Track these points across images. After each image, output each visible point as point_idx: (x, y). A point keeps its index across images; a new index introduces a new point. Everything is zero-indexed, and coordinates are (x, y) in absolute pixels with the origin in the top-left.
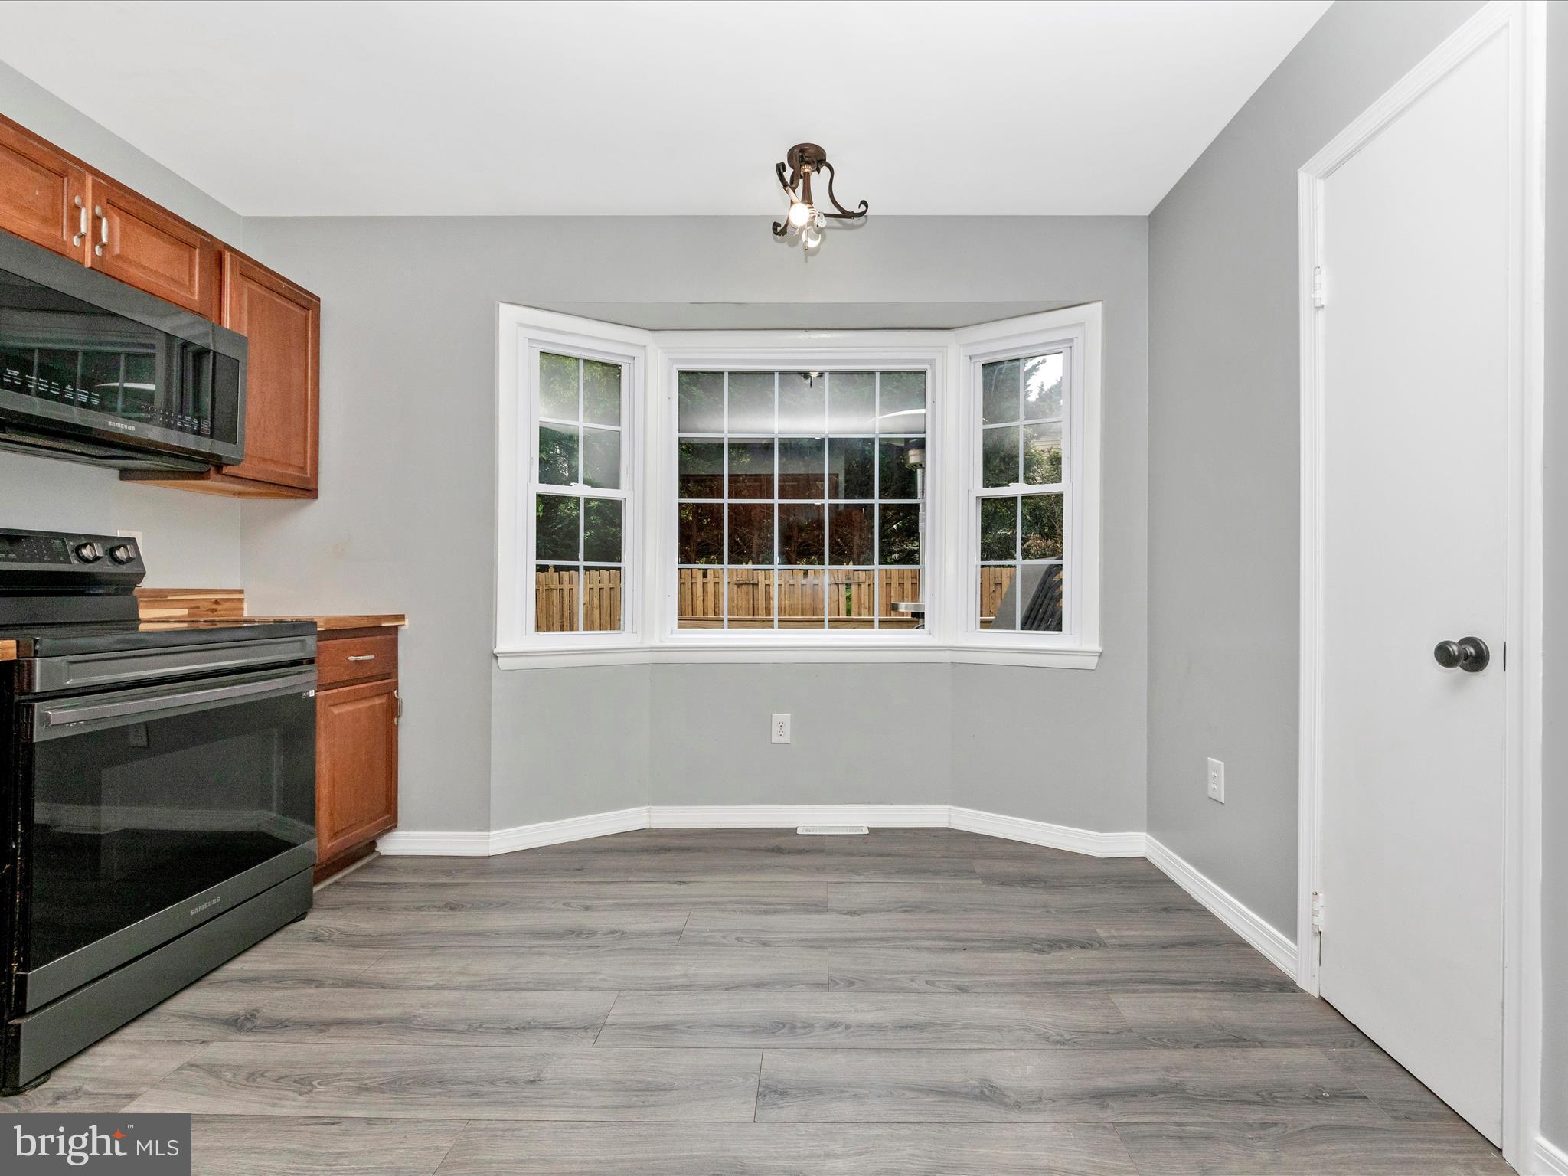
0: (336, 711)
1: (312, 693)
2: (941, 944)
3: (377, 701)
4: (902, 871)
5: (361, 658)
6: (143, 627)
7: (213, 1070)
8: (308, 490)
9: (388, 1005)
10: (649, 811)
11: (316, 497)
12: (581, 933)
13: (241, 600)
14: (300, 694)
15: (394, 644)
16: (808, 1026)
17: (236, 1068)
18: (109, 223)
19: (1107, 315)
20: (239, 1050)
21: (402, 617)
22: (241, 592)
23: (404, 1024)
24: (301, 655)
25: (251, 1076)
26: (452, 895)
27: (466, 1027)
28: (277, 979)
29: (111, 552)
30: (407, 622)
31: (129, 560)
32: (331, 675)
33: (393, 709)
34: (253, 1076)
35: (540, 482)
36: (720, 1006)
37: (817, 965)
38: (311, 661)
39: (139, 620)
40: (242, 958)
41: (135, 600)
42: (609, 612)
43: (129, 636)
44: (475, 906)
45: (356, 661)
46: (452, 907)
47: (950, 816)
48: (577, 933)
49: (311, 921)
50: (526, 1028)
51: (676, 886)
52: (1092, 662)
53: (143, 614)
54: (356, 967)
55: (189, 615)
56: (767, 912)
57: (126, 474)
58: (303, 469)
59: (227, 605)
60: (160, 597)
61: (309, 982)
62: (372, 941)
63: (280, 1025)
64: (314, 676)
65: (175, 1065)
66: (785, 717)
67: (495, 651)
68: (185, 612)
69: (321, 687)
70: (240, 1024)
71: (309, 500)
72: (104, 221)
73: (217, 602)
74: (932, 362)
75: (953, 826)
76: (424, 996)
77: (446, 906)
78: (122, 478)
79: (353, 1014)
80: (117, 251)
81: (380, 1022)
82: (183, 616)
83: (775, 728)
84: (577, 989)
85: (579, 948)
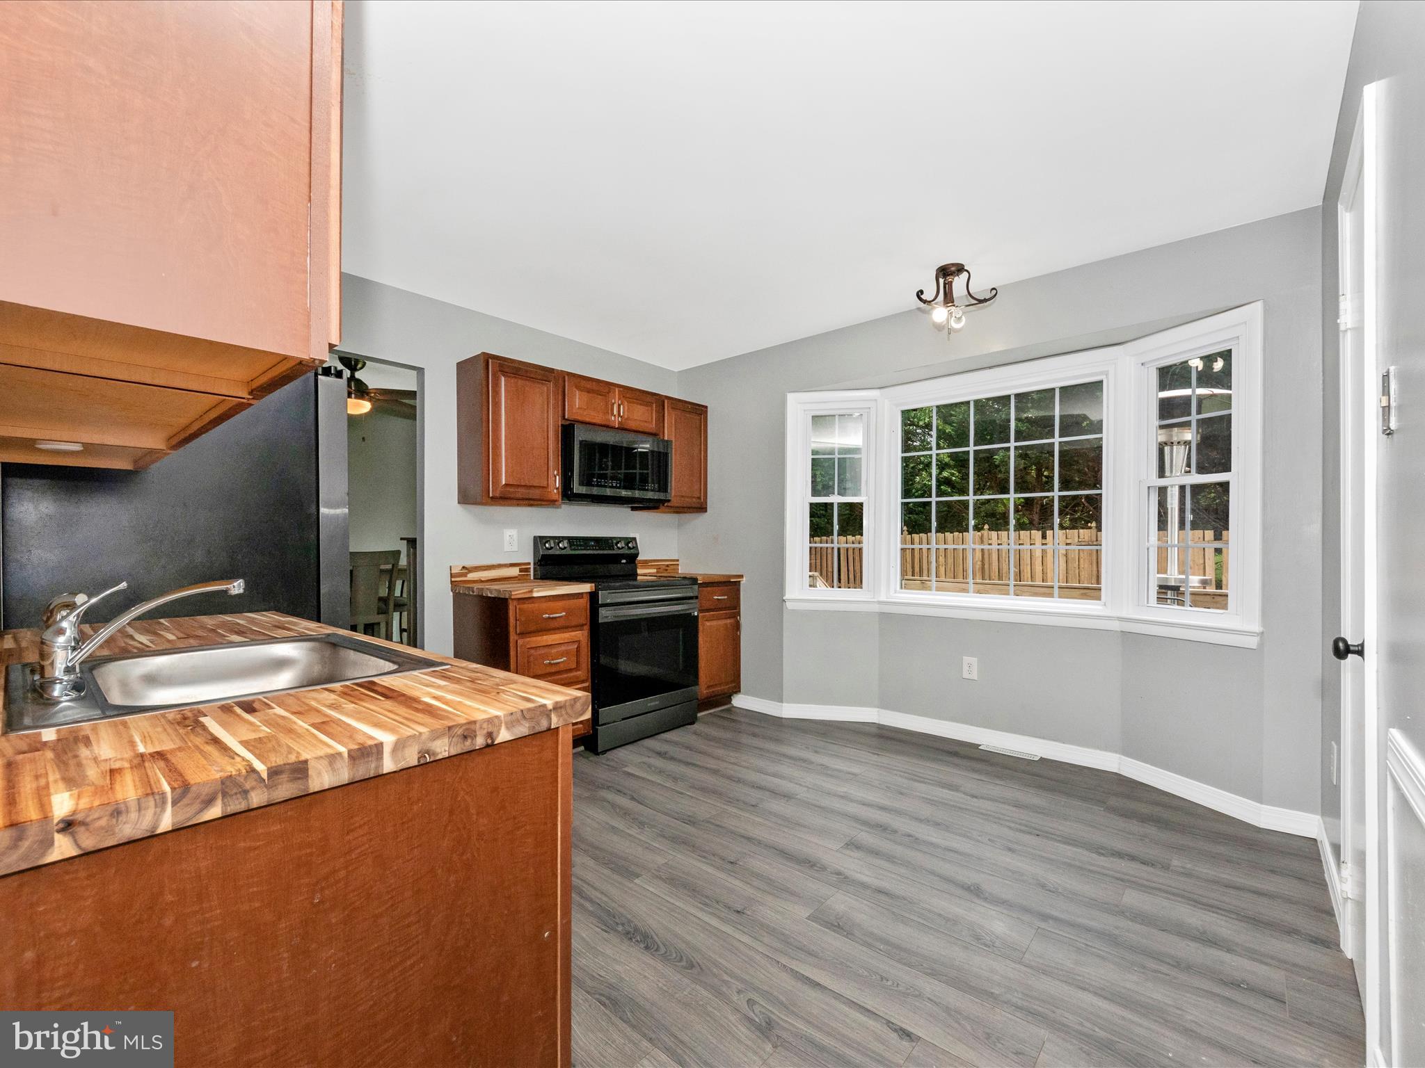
0: (708, 624)
1: (696, 614)
2: (1023, 828)
3: (729, 621)
4: (1040, 787)
5: (719, 598)
6: (639, 578)
7: (650, 766)
8: (701, 508)
9: (712, 764)
10: (878, 711)
11: (706, 511)
12: (806, 761)
13: (678, 565)
14: (691, 613)
15: (738, 590)
16: (895, 832)
17: (656, 768)
18: (624, 408)
19: (1267, 311)
20: (658, 762)
21: (741, 576)
22: (678, 560)
23: (715, 772)
24: (692, 595)
25: (660, 772)
26: (757, 730)
27: (737, 780)
28: (676, 744)
29: (627, 544)
30: (744, 579)
31: (634, 547)
32: (707, 605)
33: (737, 626)
34: (661, 772)
35: (812, 496)
36: (852, 809)
37: (926, 811)
38: (697, 597)
39: (636, 575)
40: (668, 733)
41: (636, 565)
42: (953, 569)
43: (635, 583)
44: (764, 737)
45: (718, 599)
46: (754, 735)
47: (1120, 764)
48: (804, 760)
49: (696, 726)
50: (760, 788)
51: (871, 755)
52: (1252, 642)
53: (639, 571)
54: (705, 747)
55: (657, 572)
56: (915, 780)
57: (633, 509)
58: (699, 498)
59: (672, 566)
60: (646, 563)
61: (687, 748)
62: (714, 739)
63: (672, 759)
64: (697, 606)
65: (639, 761)
66: (974, 661)
67: (784, 598)
68: (655, 570)
69: (701, 611)
70: (660, 754)
71: (701, 513)
72: (622, 406)
73: (668, 566)
74: (1107, 374)
75: (1122, 773)
76: (725, 765)
77: (752, 734)
78: (632, 510)
79: (698, 763)
80: (626, 417)
81: (707, 768)
82: (654, 573)
83: (965, 668)
84: (791, 782)
85: (801, 766)
